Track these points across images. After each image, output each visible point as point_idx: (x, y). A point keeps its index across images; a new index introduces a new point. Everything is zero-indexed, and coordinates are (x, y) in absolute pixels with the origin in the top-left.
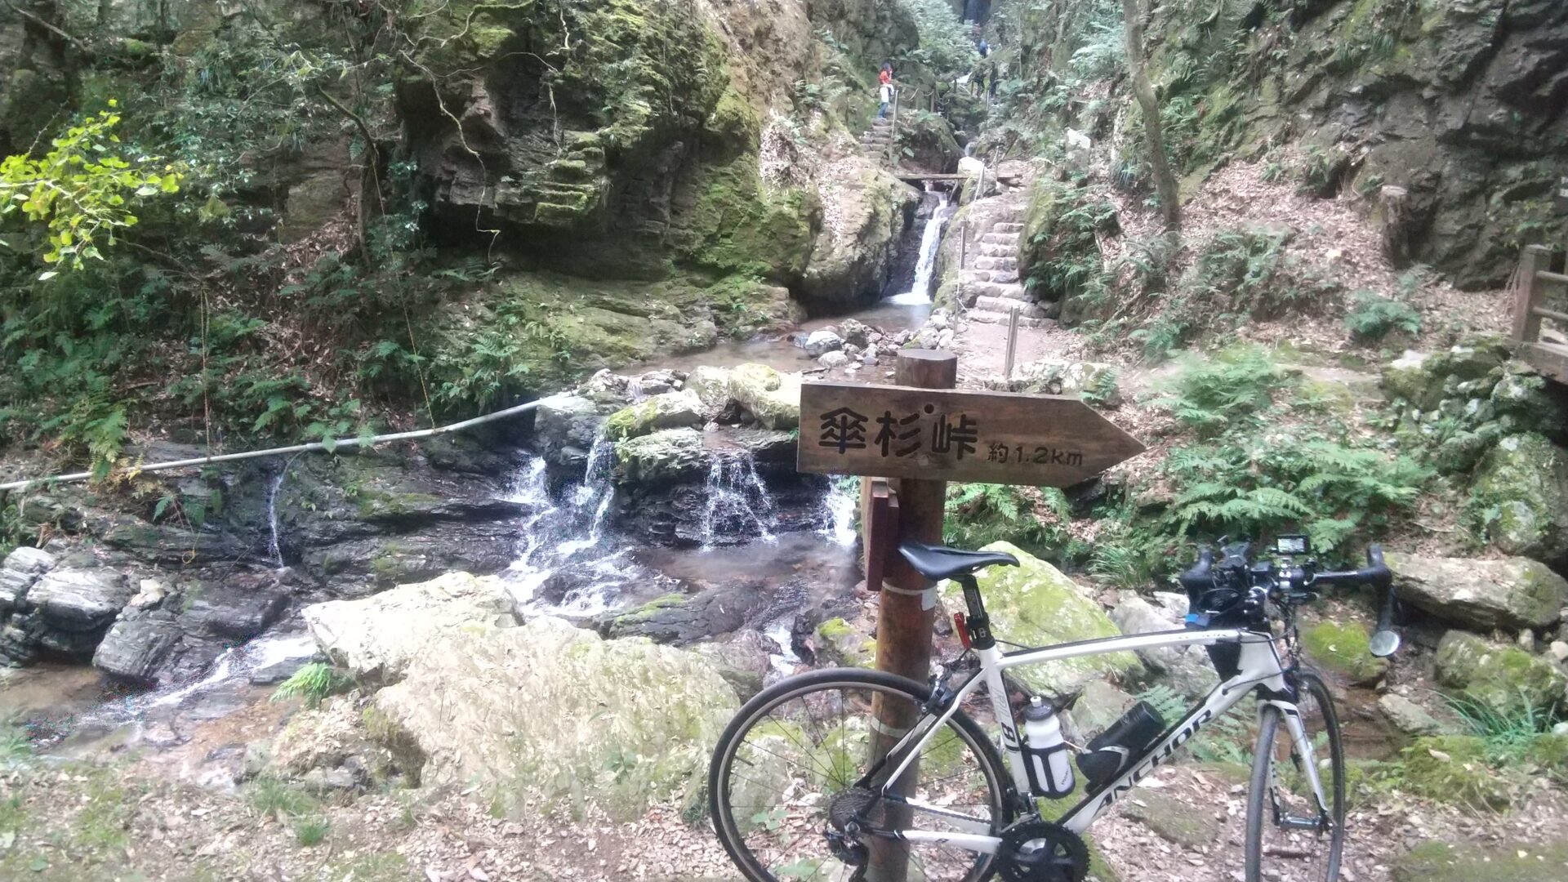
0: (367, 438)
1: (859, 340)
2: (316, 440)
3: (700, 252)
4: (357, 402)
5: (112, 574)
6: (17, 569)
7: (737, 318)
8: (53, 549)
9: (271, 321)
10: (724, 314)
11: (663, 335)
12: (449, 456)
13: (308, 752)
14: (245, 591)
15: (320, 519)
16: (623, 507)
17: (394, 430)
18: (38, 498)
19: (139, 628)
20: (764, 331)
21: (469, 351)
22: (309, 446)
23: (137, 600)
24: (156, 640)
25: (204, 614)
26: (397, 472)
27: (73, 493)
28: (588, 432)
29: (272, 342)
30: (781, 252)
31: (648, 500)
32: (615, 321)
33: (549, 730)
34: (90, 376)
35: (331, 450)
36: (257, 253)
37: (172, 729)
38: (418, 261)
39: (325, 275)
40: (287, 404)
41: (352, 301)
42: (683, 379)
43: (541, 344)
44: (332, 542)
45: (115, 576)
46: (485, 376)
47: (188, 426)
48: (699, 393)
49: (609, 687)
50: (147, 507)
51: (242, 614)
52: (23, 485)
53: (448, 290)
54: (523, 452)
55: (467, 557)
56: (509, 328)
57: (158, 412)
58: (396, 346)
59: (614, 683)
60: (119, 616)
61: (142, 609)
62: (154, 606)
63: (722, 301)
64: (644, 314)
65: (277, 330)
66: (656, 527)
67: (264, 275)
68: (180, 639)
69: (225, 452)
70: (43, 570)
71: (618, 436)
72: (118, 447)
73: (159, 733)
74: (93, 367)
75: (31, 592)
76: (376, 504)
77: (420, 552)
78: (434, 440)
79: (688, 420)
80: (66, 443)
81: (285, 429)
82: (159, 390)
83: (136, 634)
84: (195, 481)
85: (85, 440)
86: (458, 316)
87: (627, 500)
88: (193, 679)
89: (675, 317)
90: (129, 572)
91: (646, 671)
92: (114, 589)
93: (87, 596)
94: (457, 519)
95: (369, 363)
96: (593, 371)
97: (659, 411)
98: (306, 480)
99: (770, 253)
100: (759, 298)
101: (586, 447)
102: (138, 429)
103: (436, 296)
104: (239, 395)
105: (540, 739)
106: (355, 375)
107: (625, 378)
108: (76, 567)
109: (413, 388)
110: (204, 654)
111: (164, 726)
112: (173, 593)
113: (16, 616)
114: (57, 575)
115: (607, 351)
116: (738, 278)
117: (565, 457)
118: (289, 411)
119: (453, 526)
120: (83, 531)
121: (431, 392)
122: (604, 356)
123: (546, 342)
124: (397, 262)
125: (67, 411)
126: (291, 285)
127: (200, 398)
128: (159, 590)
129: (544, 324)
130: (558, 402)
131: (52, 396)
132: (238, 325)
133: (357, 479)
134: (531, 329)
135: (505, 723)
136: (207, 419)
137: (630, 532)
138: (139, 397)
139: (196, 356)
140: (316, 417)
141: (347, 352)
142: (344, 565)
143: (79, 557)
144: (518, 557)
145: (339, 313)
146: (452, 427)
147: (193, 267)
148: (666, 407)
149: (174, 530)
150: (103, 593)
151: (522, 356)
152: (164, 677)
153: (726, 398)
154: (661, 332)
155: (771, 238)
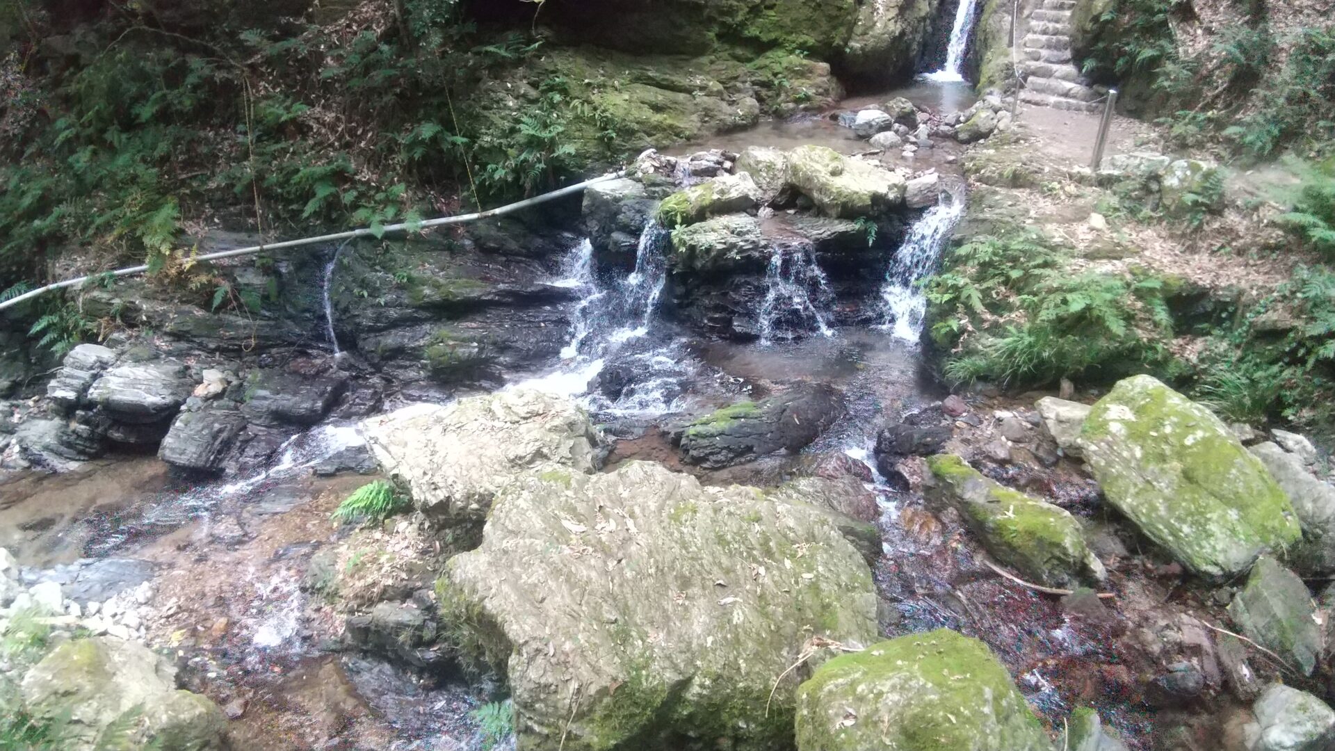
0: (414, 223)
1: (908, 120)
2: (364, 225)
3: (743, 24)
4: (402, 186)
5: (173, 366)
6: (77, 368)
7: (778, 95)
8: (112, 344)
9: (313, 106)
10: (766, 89)
11: (707, 113)
12: (495, 240)
13: (374, 584)
14: (305, 377)
15: (372, 306)
16: (677, 297)
17: (440, 214)
18: (96, 294)
19: (201, 419)
20: (806, 109)
21: (513, 131)
22: (358, 232)
23: (200, 391)
24: (220, 431)
25: (267, 402)
26: (445, 257)
27: (131, 287)
28: (638, 217)
29: (315, 126)
30: (825, 26)
31: (703, 290)
32: (660, 98)
33: (657, 616)
34: (141, 169)
35: (379, 236)
36: (295, 36)
37: (239, 524)
38: (456, 38)
39: (364, 56)
40: (333, 190)
41: (391, 82)
42: (733, 160)
43: (585, 123)
44: (385, 329)
45: (177, 368)
46: (531, 158)
47: (239, 214)
48: (752, 176)
49: (725, 561)
50: (205, 297)
51: (302, 402)
52: (80, 281)
53: (490, 68)
54: (570, 235)
55: (519, 344)
56: (553, 106)
57: (210, 201)
58: (438, 128)
59: (731, 555)
60: (183, 408)
61: (206, 399)
62: (217, 396)
63: (763, 76)
64: (688, 91)
65: (319, 115)
66: (711, 320)
67: (304, 58)
68: (244, 428)
69: (278, 240)
70: (104, 365)
71: (672, 225)
72: (172, 239)
73: (227, 528)
74: (144, 160)
75: (91, 390)
76: (427, 291)
77: (473, 339)
78: (480, 224)
79: (745, 205)
80: (121, 237)
81: (333, 216)
82: (209, 179)
83: (201, 425)
84: (251, 269)
85: (138, 233)
86: (501, 95)
87: (680, 290)
88: (256, 468)
89: (719, 93)
90: (192, 362)
91: (766, 540)
92: (175, 382)
93: (149, 391)
94: (508, 305)
95: (410, 147)
96: (639, 151)
97: (715, 197)
98: (358, 268)
99: (813, 25)
100: (801, 74)
101: (636, 233)
102: (192, 219)
103: (478, 74)
104: (287, 181)
105: (648, 629)
106: (400, 158)
107: (672, 159)
108: (137, 360)
109: (457, 171)
110: (269, 442)
111: (232, 520)
112: (235, 382)
113: (80, 413)
114: (117, 371)
115: (651, 130)
116: (780, 53)
117: (616, 243)
118: (336, 196)
119: (502, 312)
120: (143, 323)
121: (475, 174)
122: (650, 135)
123: (591, 121)
124: (436, 39)
125: (120, 205)
126: (331, 68)
127: (249, 187)
128: (221, 380)
129: (589, 103)
130: (605, 185)
131: (105, 191)
132: (281, 111)
133: (407, 264)
134: (575, 108)
135: (605, 607)
136: (257, 207)
137: (681, 322)
138: (190, 186)
139: (242, 144)
140: (363, 202)
141: (390, 135)
142: (397, 352)
143: (141, 351)
144: (568, 344)
145: (380, 95)
146: (497, 211)
147: (235, 53)
148: (722, 192)
149: (232, 318)
150: (165, 386)
151: (567, 137)
152: (230, 468)
153: (781, 181)
154: (705, 109)
155: (815, 9)
